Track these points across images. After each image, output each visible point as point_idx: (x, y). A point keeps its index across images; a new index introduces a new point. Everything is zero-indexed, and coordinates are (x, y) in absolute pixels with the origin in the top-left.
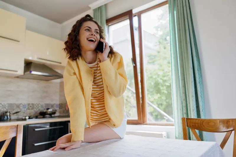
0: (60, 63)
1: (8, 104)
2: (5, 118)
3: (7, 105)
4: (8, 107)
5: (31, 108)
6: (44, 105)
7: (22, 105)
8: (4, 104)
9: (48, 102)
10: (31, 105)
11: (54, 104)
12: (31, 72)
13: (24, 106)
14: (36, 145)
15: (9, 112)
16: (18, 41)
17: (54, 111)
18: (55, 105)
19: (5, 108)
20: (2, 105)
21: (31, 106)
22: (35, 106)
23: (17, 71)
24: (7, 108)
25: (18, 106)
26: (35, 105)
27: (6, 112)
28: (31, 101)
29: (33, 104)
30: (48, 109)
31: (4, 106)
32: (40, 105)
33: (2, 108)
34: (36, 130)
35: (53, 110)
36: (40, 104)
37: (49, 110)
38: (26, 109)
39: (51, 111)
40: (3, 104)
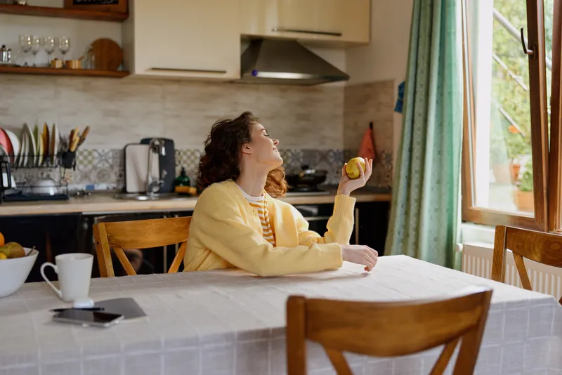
0: (339, 35)
6: (301, 155)
9: (311, 145)
11: (331, 150)
12: (254, 73)
17: (320, 174)
18: (331, 154)
23: (224, 72)
30: (305, 167)
35: (317, 172)
36: (289, 150)
37: (308, 172)
39: (309, 175)
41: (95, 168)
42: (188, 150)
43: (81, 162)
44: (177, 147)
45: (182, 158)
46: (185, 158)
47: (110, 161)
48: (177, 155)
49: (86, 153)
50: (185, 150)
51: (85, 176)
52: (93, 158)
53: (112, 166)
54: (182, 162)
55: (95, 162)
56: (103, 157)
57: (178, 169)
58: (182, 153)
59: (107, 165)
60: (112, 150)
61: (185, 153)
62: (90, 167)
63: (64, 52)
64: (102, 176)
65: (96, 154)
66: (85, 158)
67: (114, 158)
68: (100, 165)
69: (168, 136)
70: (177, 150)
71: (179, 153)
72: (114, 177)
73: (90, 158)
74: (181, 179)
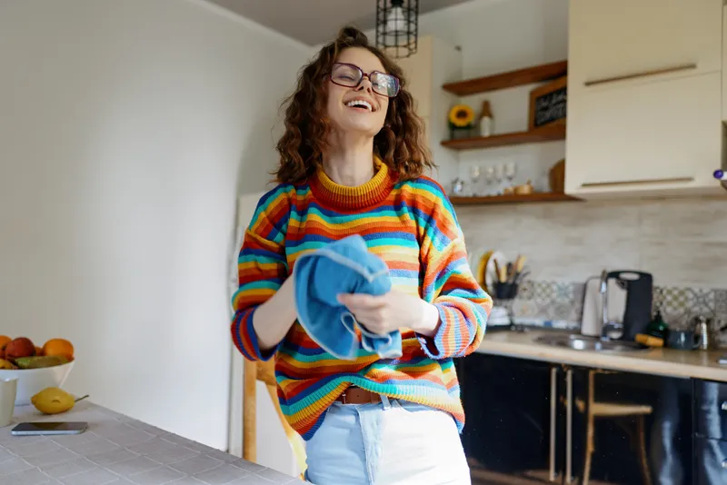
1: (715, 291)
2: (680, 337)
3: (712, 296)
4: (716, 301)
8: (701, 291)
15: (708, 322)
16: (693, 66)
19: (706, 305)
20: (695, 295)
23: (690, 180)
24: (712, 305)
27: (697, 321)
31: (701, 299)
33: (695, 305)
40: (697, 290)
41: (553, 302)
42: (676, 288)
43: (539, 295)
44: (656, 283)
45: (665, 298)
46: (669, 298)
47: (571, 296)
48: (655, 295)
49: (544, 285)
50: (669, 287)
51: (543, 311)
52: (552, 291)
53: (572, 302)
54: (664, 303)
55: (554, 295)
56: (563, 291)
57: (653, 313)
58: (665, 292)
59: (567, 301)
60: (574, 284)
61: (670, 292)
62: (548, 301)
63: (510, 178)
64: (561, 312)
65: (555, 287)
66: (544, 290)
67: (574, 292)
68: (559, 300)
69: (645, 269)
70: (658, 288)
71: (661, 292)
72: (574, 315)
73: (548, 291)
74: (655, 326)
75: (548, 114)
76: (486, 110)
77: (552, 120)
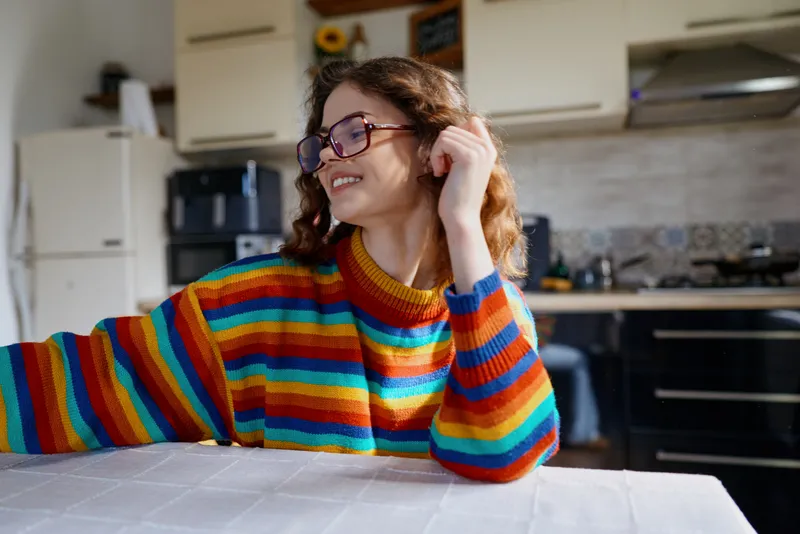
1: (611, 229)
3: (608, 235)
4: (612, 239)
5: (703, 243)
6: (771, 230)
7: (662, 233)
8: (597, 230)
10: (703, 231)
12: (636, 96)
13: (674, 235)
14: (661, 393)
15: (610, 260)
17: (786, 258)
20: (592, 236)
21: (703, 237)
22: (723, 237)
23: (598, 106)
25: (649, 237)
26: (724, 230)
28: (703, 215)
29: (712, 228)
31: (598, 239)
32: (746, 231)
33: (593, 246)
34: (660, 334)
36: (745, 224)
38: (680, 248)
40: (593, 230)
42: (573, 230)
57: (554, 258)
58: (563, 236)
74: (557, 271)
75: (434, 41)
76: (358, 35)
77: (438, 47)
